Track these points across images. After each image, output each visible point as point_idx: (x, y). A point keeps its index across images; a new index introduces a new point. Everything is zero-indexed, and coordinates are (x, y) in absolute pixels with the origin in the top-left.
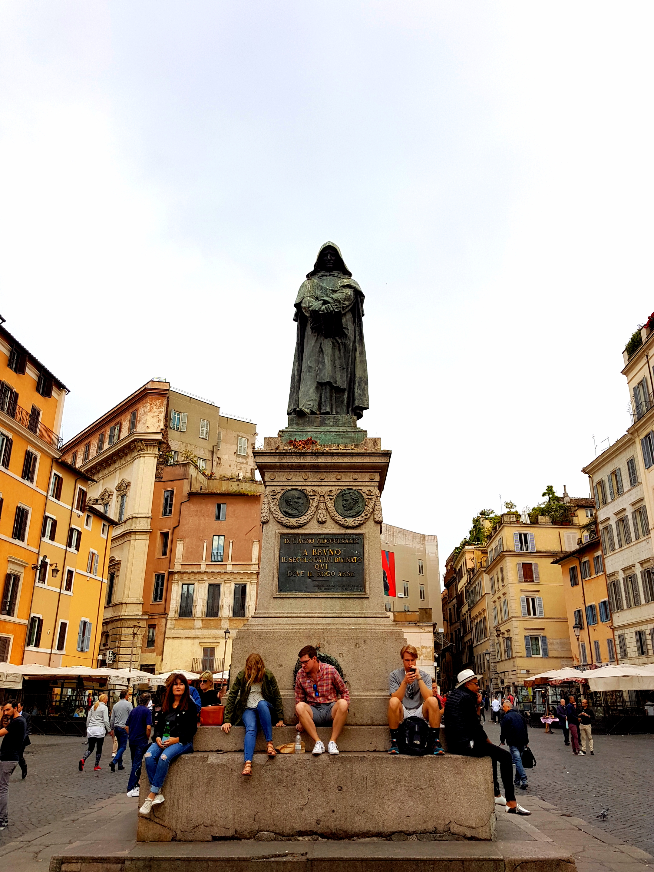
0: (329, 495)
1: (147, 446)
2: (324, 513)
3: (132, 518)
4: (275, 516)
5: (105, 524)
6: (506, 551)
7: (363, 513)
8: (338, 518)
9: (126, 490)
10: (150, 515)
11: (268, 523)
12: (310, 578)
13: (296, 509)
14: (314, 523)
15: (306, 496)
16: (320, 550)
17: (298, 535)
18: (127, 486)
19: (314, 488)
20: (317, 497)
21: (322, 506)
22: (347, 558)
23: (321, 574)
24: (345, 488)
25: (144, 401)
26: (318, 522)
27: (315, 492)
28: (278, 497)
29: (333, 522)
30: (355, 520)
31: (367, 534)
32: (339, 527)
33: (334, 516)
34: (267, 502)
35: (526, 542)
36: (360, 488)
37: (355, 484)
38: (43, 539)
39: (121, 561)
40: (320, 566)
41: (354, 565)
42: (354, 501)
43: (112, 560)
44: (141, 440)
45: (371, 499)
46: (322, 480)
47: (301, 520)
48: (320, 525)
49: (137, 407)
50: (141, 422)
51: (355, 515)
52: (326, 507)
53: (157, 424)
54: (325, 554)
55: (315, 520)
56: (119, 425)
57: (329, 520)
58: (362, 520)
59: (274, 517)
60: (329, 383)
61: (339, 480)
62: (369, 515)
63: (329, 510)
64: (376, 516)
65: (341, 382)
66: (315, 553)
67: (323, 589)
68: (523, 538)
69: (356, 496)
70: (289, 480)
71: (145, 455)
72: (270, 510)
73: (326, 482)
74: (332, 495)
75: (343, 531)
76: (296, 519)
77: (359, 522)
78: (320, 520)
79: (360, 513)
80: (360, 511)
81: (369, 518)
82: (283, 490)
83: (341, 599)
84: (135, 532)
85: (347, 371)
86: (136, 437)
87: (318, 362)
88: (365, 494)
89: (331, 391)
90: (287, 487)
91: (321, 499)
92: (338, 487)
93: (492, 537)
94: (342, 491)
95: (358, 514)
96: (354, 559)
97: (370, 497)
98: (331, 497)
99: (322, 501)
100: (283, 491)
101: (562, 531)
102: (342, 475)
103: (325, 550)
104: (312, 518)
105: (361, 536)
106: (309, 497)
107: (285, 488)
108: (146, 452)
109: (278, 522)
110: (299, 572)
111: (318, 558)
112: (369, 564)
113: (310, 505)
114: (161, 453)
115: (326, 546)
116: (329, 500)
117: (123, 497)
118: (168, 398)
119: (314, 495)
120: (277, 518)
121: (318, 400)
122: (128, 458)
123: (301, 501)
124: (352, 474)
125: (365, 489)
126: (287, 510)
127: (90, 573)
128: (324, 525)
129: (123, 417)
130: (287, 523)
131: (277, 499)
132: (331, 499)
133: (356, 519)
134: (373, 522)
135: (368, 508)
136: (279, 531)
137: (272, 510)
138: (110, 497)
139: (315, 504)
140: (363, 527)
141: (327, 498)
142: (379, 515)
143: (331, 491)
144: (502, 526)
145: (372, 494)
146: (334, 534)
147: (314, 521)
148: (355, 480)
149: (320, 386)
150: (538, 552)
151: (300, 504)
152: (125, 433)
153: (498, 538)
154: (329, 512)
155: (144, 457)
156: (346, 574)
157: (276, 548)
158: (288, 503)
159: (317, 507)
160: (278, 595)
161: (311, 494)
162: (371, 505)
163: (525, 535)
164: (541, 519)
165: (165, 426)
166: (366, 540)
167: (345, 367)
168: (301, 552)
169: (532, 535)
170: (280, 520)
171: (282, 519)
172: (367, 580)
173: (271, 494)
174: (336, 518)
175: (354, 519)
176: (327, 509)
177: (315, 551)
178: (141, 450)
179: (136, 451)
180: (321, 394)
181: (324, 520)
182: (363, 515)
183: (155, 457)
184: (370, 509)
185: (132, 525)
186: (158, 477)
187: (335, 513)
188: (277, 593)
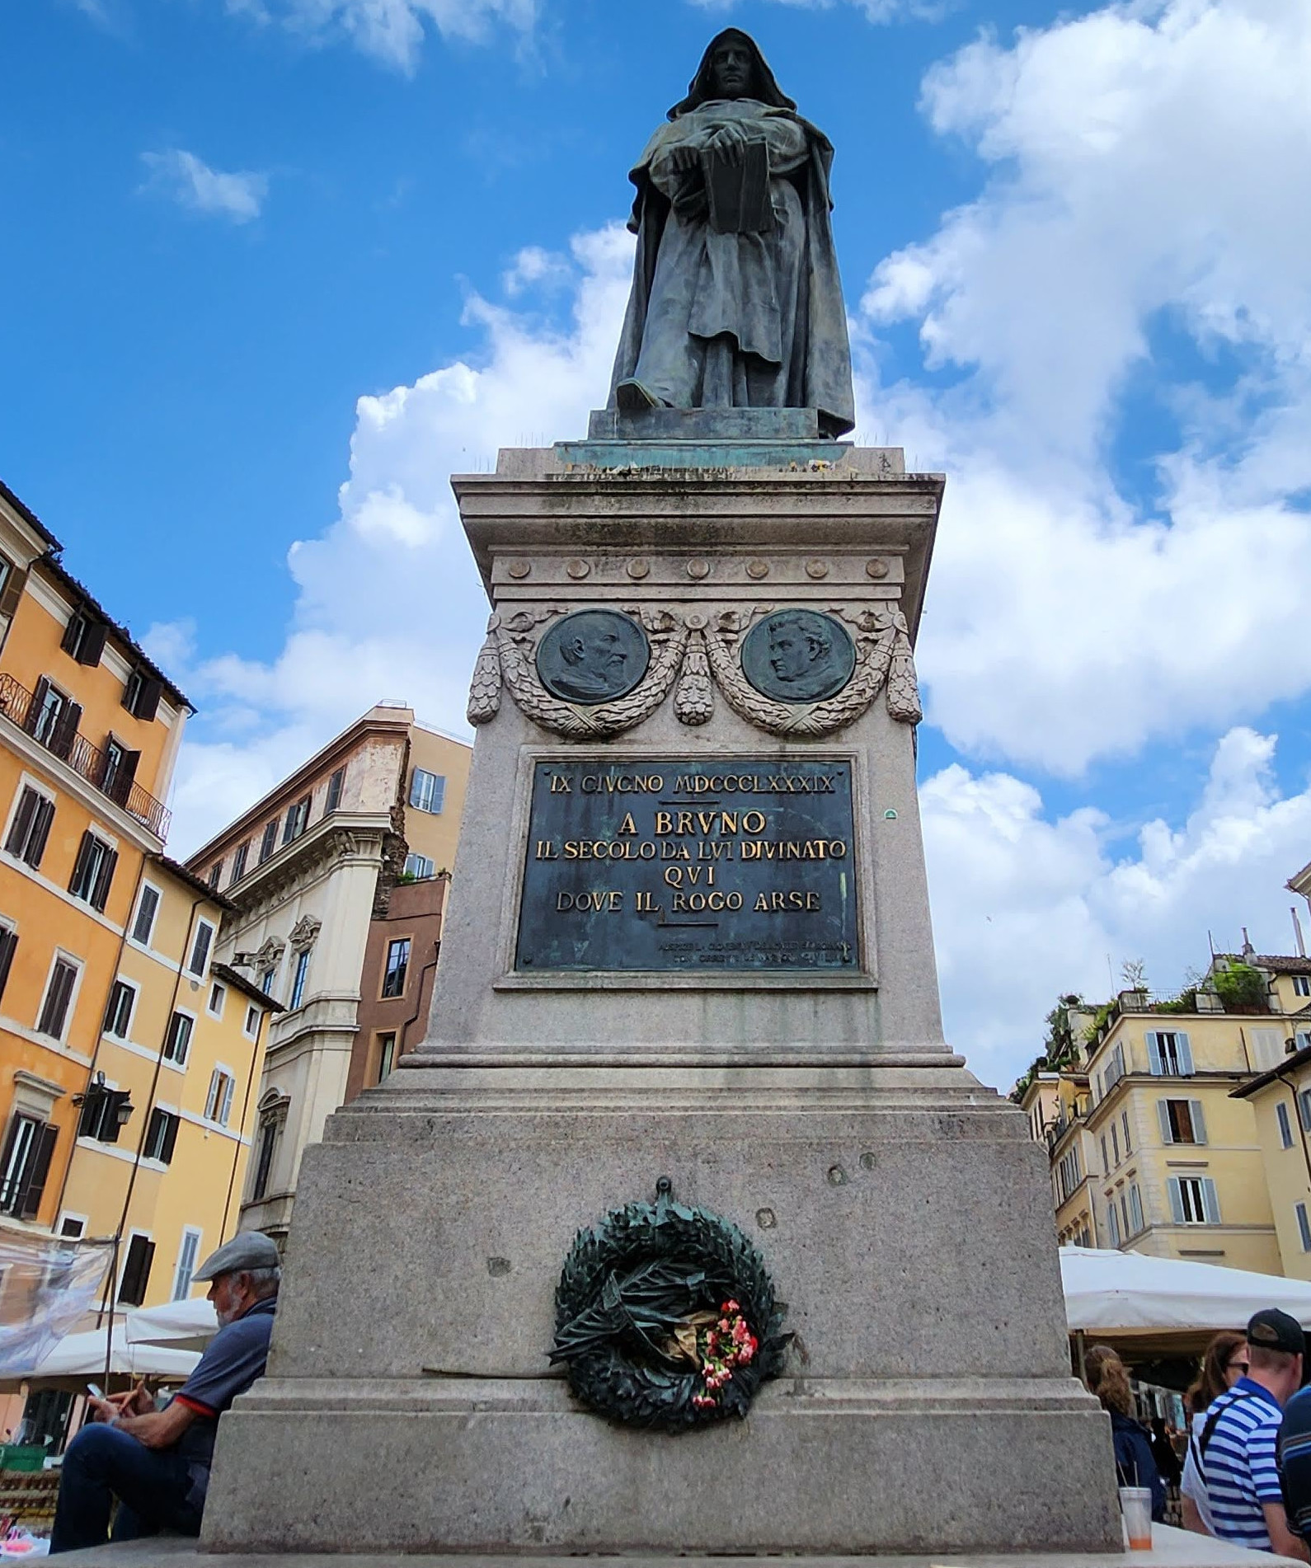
0: (722, 630)
1: (358, 842)
2: (701, 686)
3: (318, 1001)
4: (519, 696)
5: (255, 1008)
6: (1134, 1074)
7: (848, 687)
8: (755, 701)
9: (310, 941)
10: (357, 996)
11: (494, 723)
12: (642, 914)
13: (601, 675)
14: (665, 721)
15: (638, 631)
16: (685, 816)
17: (602, 764)
18: (312, 932)
19: (667, 607)
20: (677, 636)
21: (695, 662)
22: (790, 845)
23: (687, 902)
24: (779, 607)
25: (360, 749)
26: (680, 716)
27: (671, 618)
28: (538, 634)
29: (738, 718)
30: (819, 708)
31: (863, 760)
32: (756, 735)
33: (739, 695)
34: (494, 652)
35: (1173, 1054)
36: (836, 606)
37: (817, 593)
38: (105, 1035)
39: (289, 1098)
40: (685, 872)
41: (816, 869)
42: (812, 649)
43: (271, 1096)
44: (347, 830)
45: (875, 642)
46: (696, 581)
47: (615, 709)
48: (687, 728)
49: (345, 761)
50: (350, 794)
51: (819, 694)
52: (711, 668)
53: (382, 797)
54: (706, 829)
55: (670, 712)
56: (306, 803)
57: (722, 713)
58: (843, 710)
59: (516, 702)
60: (727, 338)
61: (758, 580)
62: (869, 692)
63: (721, 677)
64: (894, 697)
65: (766, 342)
66: (664, 826)
67: (695, 958)
68: (1166, 1045)
69: (818, 630)
70: (577, 581)
71: (354, 863)
72: (502, 677)
73: (713, 589)
74: (735, 627)
75: (772, 747)
76: (597, 708)
77: (833, 714)
78: (687, 709)
79: (839, 687)
80: (837, 681)
81: (870, 703)
82: (556, 612)
83: (768, 998)
84: (322, 1032)
85: (784, 319)
86: (336, 824)
87: (692, 286)
88: (854, 627)
89: (735, 363)
90: (570, 605)
91: (692, 641)
92: (753, 605)
93: (1098, 1045)
94: (769, 616)
95: (828, 691)
96: (816, 848)
97: (873, 636)
98: (731, 636)
99: (695, 648)
100: (556, 619)
101: (1246, 1026)
102: (772, 566)
103: (706, 817)
104: (657, 705)
105: (844, 764)
106: (649, 635)
107: (561, 607)
108: (356, 856)
109: (531, 718)
110: (601, 897)
111: (678, 845)
112: (875, 863)
113: (652, 663)
114: (387, 858)
115: (704, 800)
116: (723, 644)
117: (303, 954)
118: (408, 742)
119: (668, 630)
120: (528, 702)
121: (693, 383)
122: (320, 871)
123: (618, 648)
124: (804, 561)
125: (853, 611)
126: (565, 678)
127: (214, 1119)
128: (702, 730)
129: (316, 785)
130: (562, 721)
131: (534, 643)
132: (728, 642)
133: (824, 705)
134: (887, 719)
135: (867, 670)
136: (532, 747)
137: (511, 675)
138: (278, 956)
139: (670, 657)
140: (848, 735)
141: (714, 638)
142: (908, 693)
143: (727, 616)
144: (1120, 1019)
145: (878, 625)
146: (738, 762)
147: (667, 715)
148: (817, 580)
149: (701, 345)
150: (1199, 1074)
151: (616, 658)
152: (316, 815)
153: (1112, 1046)
154: (719, 684)
155: (352, 866)
156: (786, 900)
157: (516, 808)
158: (571, 658)
159: (678, 670)
160: (512, 980)
161: (657, 625)
162: (878, 659)
163: (1171, 1037)
164: (1201, 1001)
165: (400, 800)
166: (862, 779)
167: (778, 307)
168: (615, 820)
169: (1183, 1036)
170: (536, 711)
171: (544, 706)
172: (867, 924)
173: (511, 626)
174: (748, 703)
175: (815, 705)
176: (713, 675)
177: (664, 817)
178: (346, 851)
179: (335, 854)
180: (702, 370)
181: (701, 708)
182: (846, 692)
183: (374, 867)
184: (874, 673)
185: (316, 1017)
186: (380, 912)
187: (745, 686)
188: (512, 973)
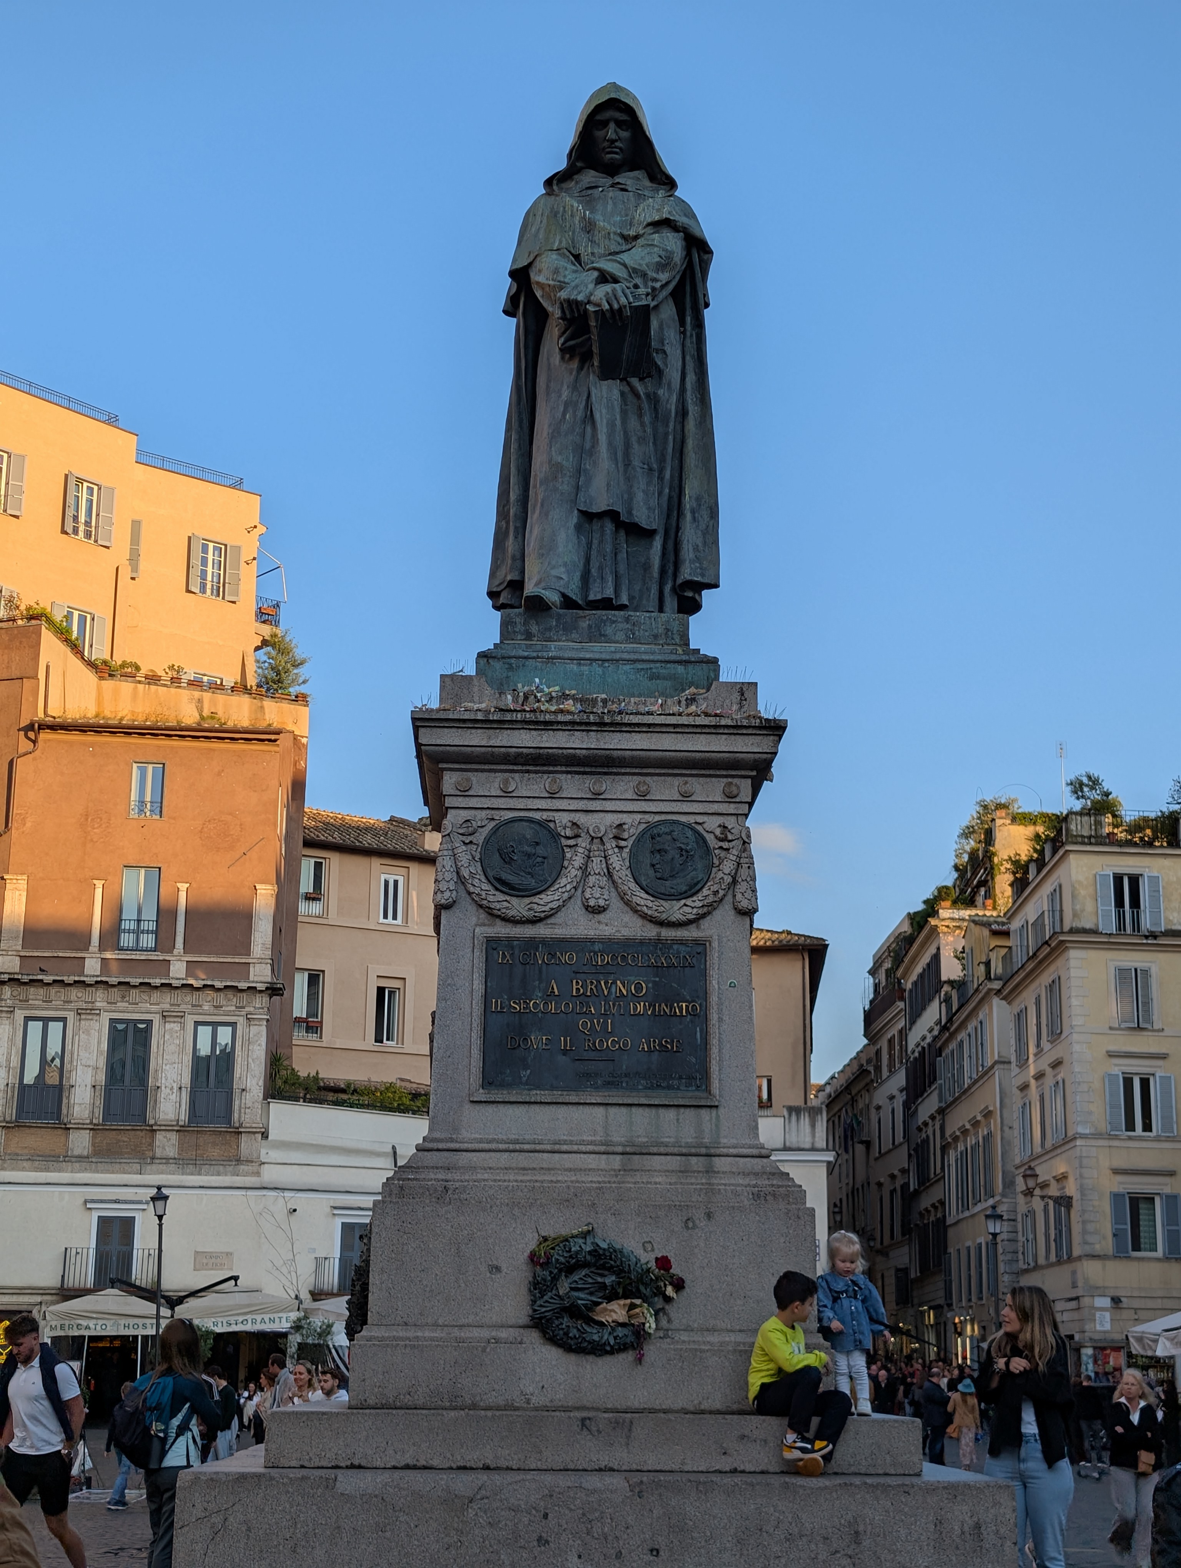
0: (616, 838)
2: (601, 884)
4: (472, 889)
7: (706, 887)
8: (641, 898)
11: (454, 909)
12: (565, 1052)
13: (529, 873)
14: (575, 910)
15: (555, 836)
16: (592, 983)
17: (532, 944)
19: (576, 817)
20: (583, 842)
21: (597, 865)
22: (663, 1005)
23: (594, 1044)
24: (657, 818)
26: (587, 908)
27: (578, 826)
28: (480, 838)
29: (626, 908)
30: (685, 905)
31: (715, 944)
32: (639, 922)
33: (629, 892)
34: (450, 854)
36: (700, 819)
37: (686, 807)
40: (592, 1023)
41: (680, 1023)
45: (727, 850)
46: (597, 796)
47: (541, 902)
48: (591, 916)
51: (686, 892)
52: (608, 869)
54: (606, 993)
55: (579, 902)
57: (616, 904)
58: (701, 906)
59: (470, 894)
60: (611, 514)
61: (643, 796)
62: (721, 893)
63: (616, 877)
64: (739, 897)
65: (644, 508)
66: (578, 989)
67: (600, 1082)
69: (685, 841)
70: (507, 794)
72: (458, 873)
73: (609, 802)
74: (625, 836)
75: (651, 932)
76: (527, 900)
77: (693, 911)
78: (592, 903)
79: (698, 888)
80: (698, 882)
81: (721, 900)
82: (492, 819)
85: (662, 479)
87: (579, 449)
88: (712, 836)
89: (616, 535)
90: (502, 813)
91: (594, 847)
92: (639, 816)
94: (651, 826)
95: (692, 890)
96: (681, 1009)
97: (725, 845)
98: (623, 843)
99: (597, 853)
100: (493, 824)
102: (652, 784)
103: (606, 983)
104: (571, 898)
105: (701, 947)
106: (563, 840)
107: (497, 815)
109: (481, 906)
110: (537, 1040)
111: (587, 1003)
112: (719, 1022)
113: (566, 863)
115: (605, 971)
116: (616, 850)
119: (577, 836)
120: (478, 895)
121: (582, 563)
123: (540, 850)
124: (676, 782)
125: (712, 823)
126: (504, 876)
128: (601, 917)
130: (504, 911)
131: (478, 845)
132: (621, 848)
133: (688, 902)
134: (733, 912)
135: (720, 875)
136: (483, 929)
137: (465, 873)
139: (578, 861)
140: (705, 923)
141: (610, 844)
142: (748, 894)
143: (620, 826)
145: (730, 837)
146: (628, 944)
147: (576, 906)
148: (686, 797)
149: (587, 519)
151: (539, 859)
154: (614, 882)
156: (660, 1044)
157: (475, 975)
158: (507, 859)
159: (585, 870)
160: (481, 1095)
161: (569, 833)
162: (728, 866)
166: (713, 959)
167: (656, 466)
168: (543, 985)
170: (485, 902)
171: (491, 898)
172: (713, 1061)
173: (461, 831)
174: (635, 899)
175: (683, 902)
176: (610, 875)
177: (577, 983)
180: (589, 547)
181: (602, 903)
184: (726, 877)
187: (633, 885)
188: (481, 1091)
